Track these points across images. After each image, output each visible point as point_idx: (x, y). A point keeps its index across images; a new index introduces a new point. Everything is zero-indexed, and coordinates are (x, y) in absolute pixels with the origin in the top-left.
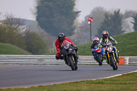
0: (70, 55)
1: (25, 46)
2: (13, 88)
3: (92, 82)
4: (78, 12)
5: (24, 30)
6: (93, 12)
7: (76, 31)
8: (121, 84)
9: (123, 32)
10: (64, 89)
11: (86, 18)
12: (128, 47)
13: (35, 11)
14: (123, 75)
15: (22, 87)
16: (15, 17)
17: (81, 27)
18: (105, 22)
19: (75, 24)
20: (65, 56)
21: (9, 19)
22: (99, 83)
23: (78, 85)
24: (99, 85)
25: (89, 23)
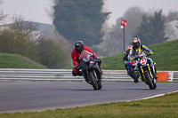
0: (91, 69)
1: (39, 57)
2: (22, 112)
3: (125, 105)
4: (107, 14)
5: (37, 37)
6: (128, 14)
7: (104, 38)
8: (163, 106)
9: (166, 39)
10: (89, 113)
11: (118, 20)
12: (172, 58)
13: (52, 11)
14: (166, 95)
15: (34, 111)
16: (26, 20)
17: (111, 33)
18: (143, 26)
19: (104, 29)
20: (85, 71)
21: (18, 23)
22: (135, 105)
23: (108, 107)
24: (135, 108)
25: (122, 27)
